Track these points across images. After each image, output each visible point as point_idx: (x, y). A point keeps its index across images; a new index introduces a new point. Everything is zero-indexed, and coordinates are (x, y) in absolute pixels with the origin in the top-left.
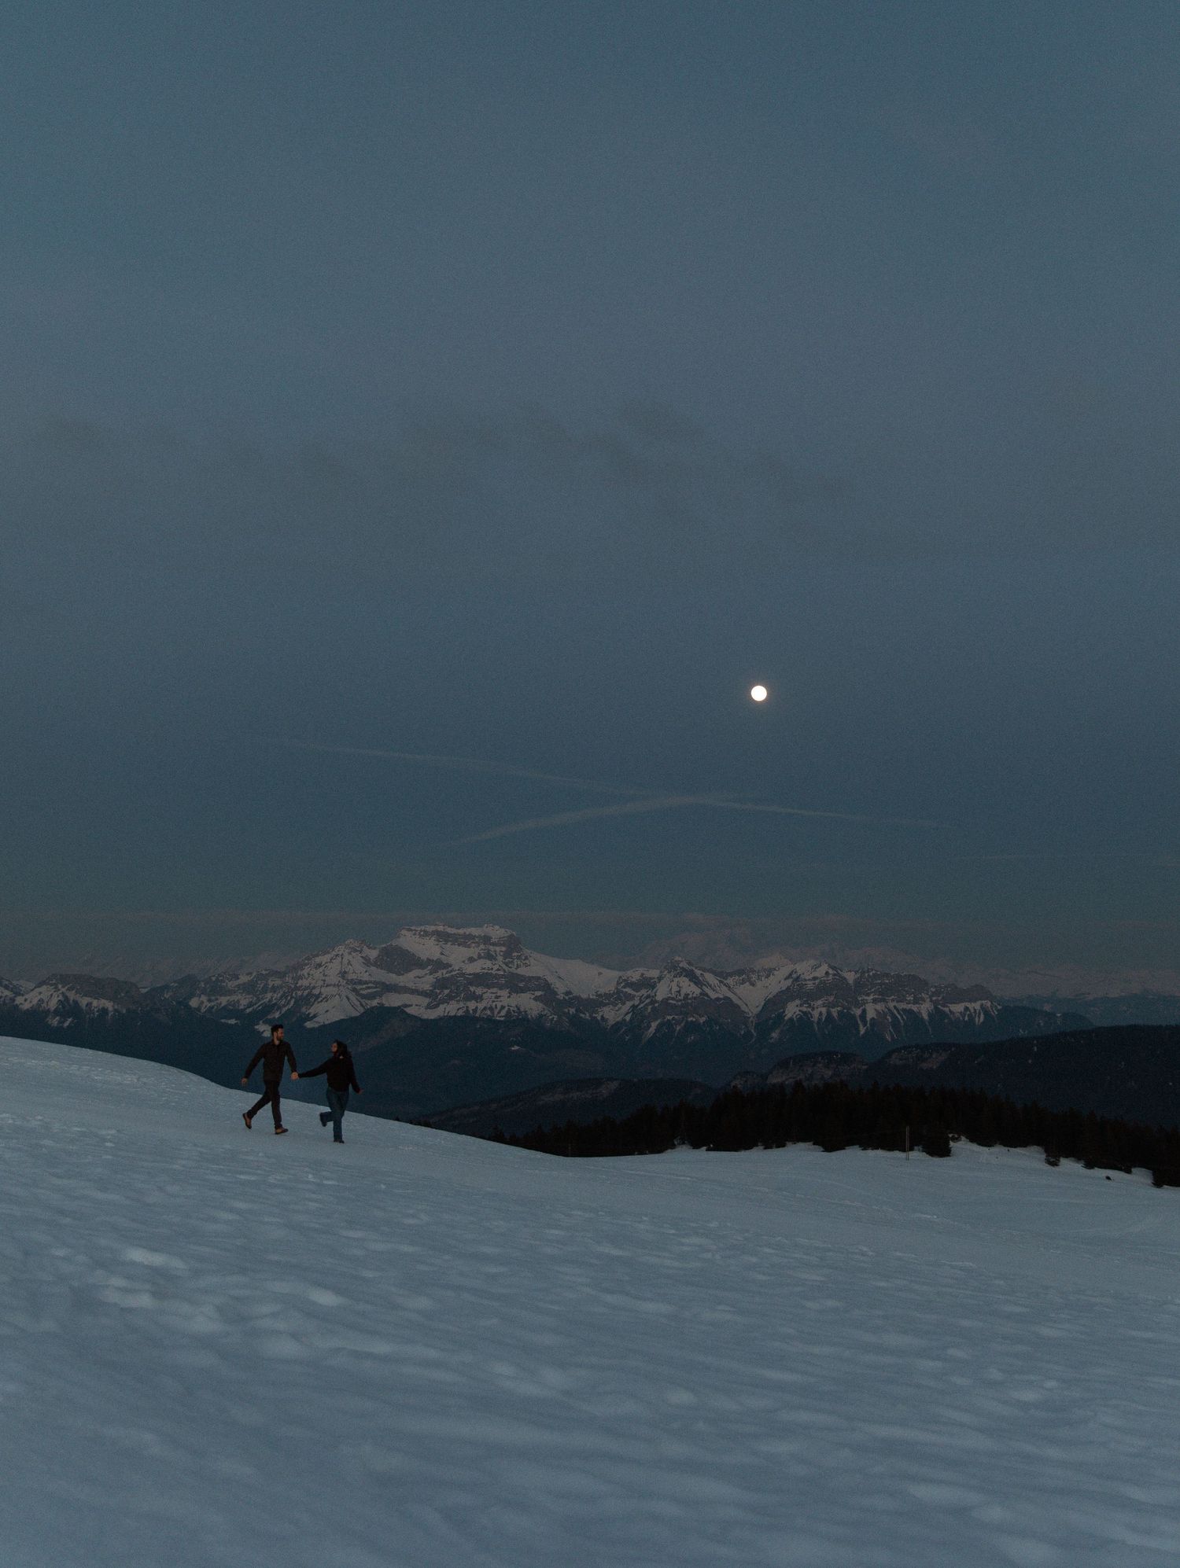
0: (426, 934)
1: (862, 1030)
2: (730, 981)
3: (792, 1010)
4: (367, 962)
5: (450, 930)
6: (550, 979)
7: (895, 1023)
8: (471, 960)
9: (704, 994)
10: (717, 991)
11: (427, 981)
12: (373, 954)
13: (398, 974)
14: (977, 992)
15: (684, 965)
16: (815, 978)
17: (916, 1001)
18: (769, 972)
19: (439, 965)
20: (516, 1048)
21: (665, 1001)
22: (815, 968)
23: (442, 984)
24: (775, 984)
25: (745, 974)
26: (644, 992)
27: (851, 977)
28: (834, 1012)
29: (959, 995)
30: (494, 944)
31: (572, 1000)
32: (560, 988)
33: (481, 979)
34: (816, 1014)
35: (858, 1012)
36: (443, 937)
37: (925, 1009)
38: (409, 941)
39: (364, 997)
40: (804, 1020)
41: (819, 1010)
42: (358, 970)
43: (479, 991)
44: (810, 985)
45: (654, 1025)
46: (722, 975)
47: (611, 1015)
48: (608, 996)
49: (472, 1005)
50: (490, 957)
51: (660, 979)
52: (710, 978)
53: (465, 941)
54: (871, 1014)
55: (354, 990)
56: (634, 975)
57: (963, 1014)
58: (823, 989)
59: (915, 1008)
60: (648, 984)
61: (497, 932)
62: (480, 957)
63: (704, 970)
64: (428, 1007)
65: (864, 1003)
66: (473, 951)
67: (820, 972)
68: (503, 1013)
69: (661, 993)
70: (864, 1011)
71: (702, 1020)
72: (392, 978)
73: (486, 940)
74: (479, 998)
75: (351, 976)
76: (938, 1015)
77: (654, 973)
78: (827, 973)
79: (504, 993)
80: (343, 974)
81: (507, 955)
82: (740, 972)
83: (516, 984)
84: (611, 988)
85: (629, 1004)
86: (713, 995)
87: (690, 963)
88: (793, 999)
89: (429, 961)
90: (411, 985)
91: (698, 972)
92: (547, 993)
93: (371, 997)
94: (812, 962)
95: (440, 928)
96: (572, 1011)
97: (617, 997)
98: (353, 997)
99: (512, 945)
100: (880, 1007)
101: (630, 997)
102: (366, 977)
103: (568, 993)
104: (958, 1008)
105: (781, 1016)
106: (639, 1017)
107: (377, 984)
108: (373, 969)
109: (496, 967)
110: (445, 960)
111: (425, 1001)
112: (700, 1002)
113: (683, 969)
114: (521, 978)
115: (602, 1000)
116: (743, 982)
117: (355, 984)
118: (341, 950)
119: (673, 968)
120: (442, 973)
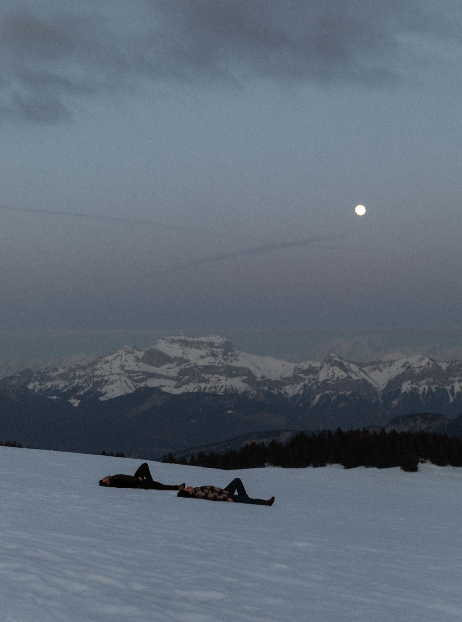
0: (174, 341)
1: (452, 399)
2: (366, 369)
3: (406, 387)
4: (137, 359)
5: (188, 339)
6: (252, 368)
8: (202, 357)
9: (349, 377)
10: (357, 375)
11: (174, 371)
12: (141, 354)
13: (157, 366)
15: (336, 359)
16: (420, 367)
18: (391, 363)
19: (182, 361)
20: (230, 412)
21: (324, 382)
22: (421, 360)
23: (183, 372)
24: (396, 370)
25: (376, 365)
26: (311, 376)
27: (444, 366)
28: (433, 388)
30: (217, 347)
31: (266, 382)
32: (258, 375)
33: (209, 369)
34: (421, 389)
35: (449, 388)
36: (184, 343)
38: (163, 346)
39: (136, 381)
40: (414, 393)
41: (423, 387)
42: (132, 365)
43: (207, 376)
44: (417, 371)
45: (318, 397)
46: (361, 365)
47: (291, 391)
48: (288, 379)
49: (203, 385)
50: (214, 355)
51: (321, 367)
52: (354, 367)
53: (198, 345)
54: (457, 389)
55: (130, 377)
56: (305, 366)
58: (425, 373)
60: (314, 371)
61: (218, 340)
62: (207, 355)
63: (349, 362)
64: (176, 387)
65: (453, 382)
66: (203, 352)
67: (424, 363)
68: (223, 390)
69: (322, 376)
70: (453, 388)
71: (348, 393)
72: (153, 369)
73: (211, 344)
74: (207, 381)
75: (127, 368)
77: (317, 364)
78: (428, 363)
79: (223, 378)
80: (122, 367)
81: (225, 354)
82: (372, 363)
83: (230, 372)
84: (290, 374)
85: (302, 384)
86: (355, 378)
87: (340, 358)
88: (405, 380)
89: (176, 358)
90: (165, 373)
91: (346, 363)
92: (250, 377)
93: (140, 381)
94: (419, 356)
95: (183, 338)
96: (266, 388)
97: (295, 379)
98: (129, 381)
99: (228, 348)
101: (303, 380)
102: (136, 369)
103: (263, 377)
105: (399, 391)
106: (308, 392)
107: (144, 373)
108: (141, 364)
109: (217, 361)
110: (185, 357)
111: (174, 383)
112: (347, 382)
113: (336, 361)
114: (234, 368)
115: (285, 381)
116: (375, 369)
117: (130, 373)
118: (121, 352)
119: (329, 361)
120: (183, 366)
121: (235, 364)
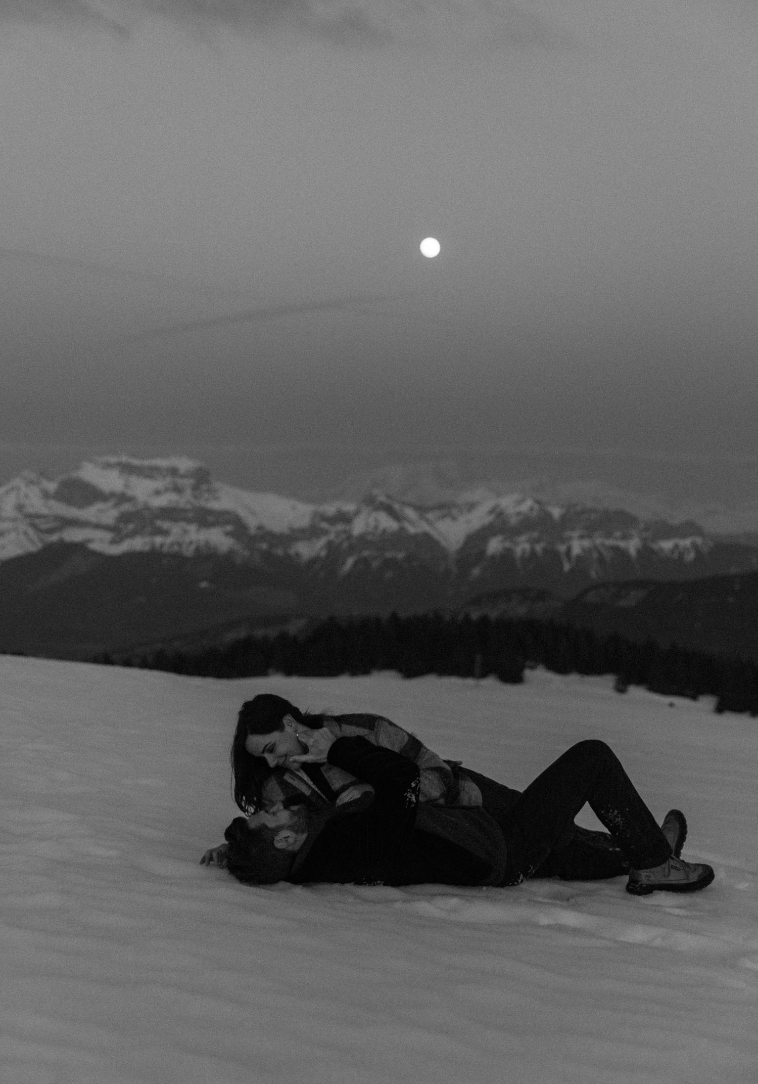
0: (108, 466)
1: (567, 567)
2: (430, 516)
3: (494, 546)
4: (46, 495)
5: (136, 462)
6: (242, 513)
7: (601, 560)
8: (158, 493)
9: (402, 529)
10: (416, 525)
11: (109, 514)
12: (52, 487)
13: (81, 507)
14: (690, 528)
15: (382, 498)
16: (519, 513)
17: (625, 537)
18: (471, 506)
19: (122, 498)
20: (204, 584)
21: (362, 538)
22: (520, 502)
23: (125, 518)
24: (478, 519)
25: (446, 509)
26: (340, 527)
27: (556, 512)
28: (539, 548)
29: (668, 531)
30: (182, 477)
31: (266, 535)
32: (252, 523)
33: (170, 513)
34: (518, 551)
35: (562, 548)
36: (127, 469)
37: (632, 546)
38: (91, 474)
39: (42, 531)
40: (507, 556)
41: (522, 546)
42: (36, 504)
43: (166, 525)
44: (513, 521)
45: (350, 562)
46: (421, 510)
47: (305, 550)
48: (302, 531)
49: (158, 540)
50: (177, 490)
51: (357, 513)
52: (410, 513)
53: (150, 473)
54: (576, 550)
55: (34, 526)
56: (330, 509)
57: (672, 551)
58: (526, 524)
59: (622, 544)
60: (344, 518)
61: (185, 464)
62: (167, 490)
63: (404, 504)
64: (113, 542)
65: (571, 538)
66: (159, 484)
67: (525, 507)
68: (193, 547)
69: (358, 527)
70: (569, 550)
71: (401, 556)
72: (72, 512)
73: (174, 472)
74: (166, 533)
75: (30, 510)
76: (646, 552)
77: (350, 508)
78: (532, 509)
79: (192, 528)
80: (20, 508)
81: (195, 488)
82: (441, 507)
83: (205, 518)
84: (304, 522)
85: (322, 541)
86: (412, 530)
87: (389, 497)
88: (495, 534)
89: (112, 495)
90: (94, 520)
91: (397, 506)
92: (238, 528)
93: (50, 531)
94: (516, 496)
95: (124, 459)
96: (264, 546)
97: (312, 532)
98: (31, 531)
99: (201, 478)
100: (586, 543)
101: (325, 532)
102: (45, 511)
103: (260, 528)
104: (667, 545)
105: (482, 552)
106: (334, 553)
107: (57, 518)
108: (52, 503)
109: (184, 500)
110: (130, 493)
111: (108, 536)
112: (400, 538)
113: (381, 503)
114: (210, 512)
115: (296, 535)
116: (444, 516)
117: (32, 519)
118: (17, 482)
119: (371, 502)
120: (126, 507)
121: (214, 505)
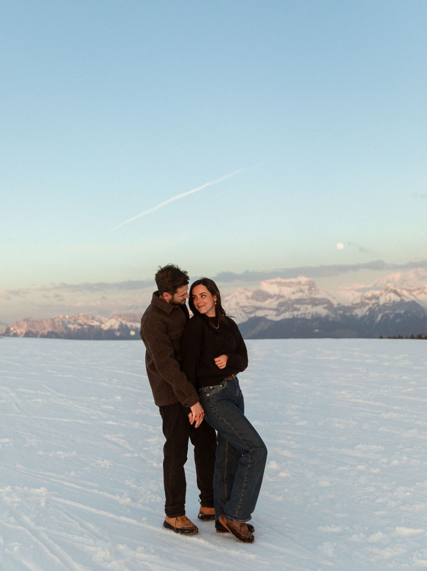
0: (273, 283)
2: (414, 293)
4: (248, 298)
5: (283, 281)
6: (330, 298)
8: (294, 293)
9: (402, 300)
10: (408, 298)
11: (273, 303)
12: (250, 294)
13: (262, 301)
15: (392, 287)
19: (279, 296)
20: (316, 331)
21: (384, 305)
23: (281, 305)
25: (422, 290)
26: (374, 301)
30: (304, 285)
31: (341, 307)
32: (335, 303)
33: (299, 301)
36: (279, 284)
38: (266, 287)
39: (248, 313)
42: (244, 302)
43: (298, 306)
45: (380, 316)
46: (411, 291)
47: (360, 313)
48: (357, 304)
49: (296, 313)
50: (302, 291)
51: (381, 295)
52: (405, 293)
53: (290, 285)
55: (243, 311)
56: (369, 294)
60: (376, 297)
61: (304, 280)
62: (297, 291)
63: (402, 289)
64: (277, 315)
66: (293, 289)
68: (310, 315)
69: (382, 301)
71: (402, 312)
72: (259, 304)
73: (299, 283)
74: (298, 310)
75: (241, 304)
77: (377, 293)
79: (309, 307)
80: (238, 304)
81: (309, 289)
82: (419, 289)
83: (314, 302)
84: (358, 301)
85: (367, 307)
86: (406, 300)
87: (395, 286)
89: (275, 295)
90: (268, 307)
91: (399, 290)
92: (329, 305)
93: (251, 313)
95: (279, 280)
96: (341, 312)
97: (362, 305)
98: (243, 314)
99: (311, 285)
101: (367, 304)
102: (247, 304)
103: (339, 304)
106: (373, 313)
107: (253, 307)
108: (250, 301)
109: (305, 295)
110: (282, 294)
111: (275, 313)
112: (402, 304)
113: (391, 290)
114: (317, 299)
115: (355, 306)
116: (421, 293)
117: (243, 308)
118: (236, 293)
119: (387, 290)
120: (281, 300)
121: (318, 296)
